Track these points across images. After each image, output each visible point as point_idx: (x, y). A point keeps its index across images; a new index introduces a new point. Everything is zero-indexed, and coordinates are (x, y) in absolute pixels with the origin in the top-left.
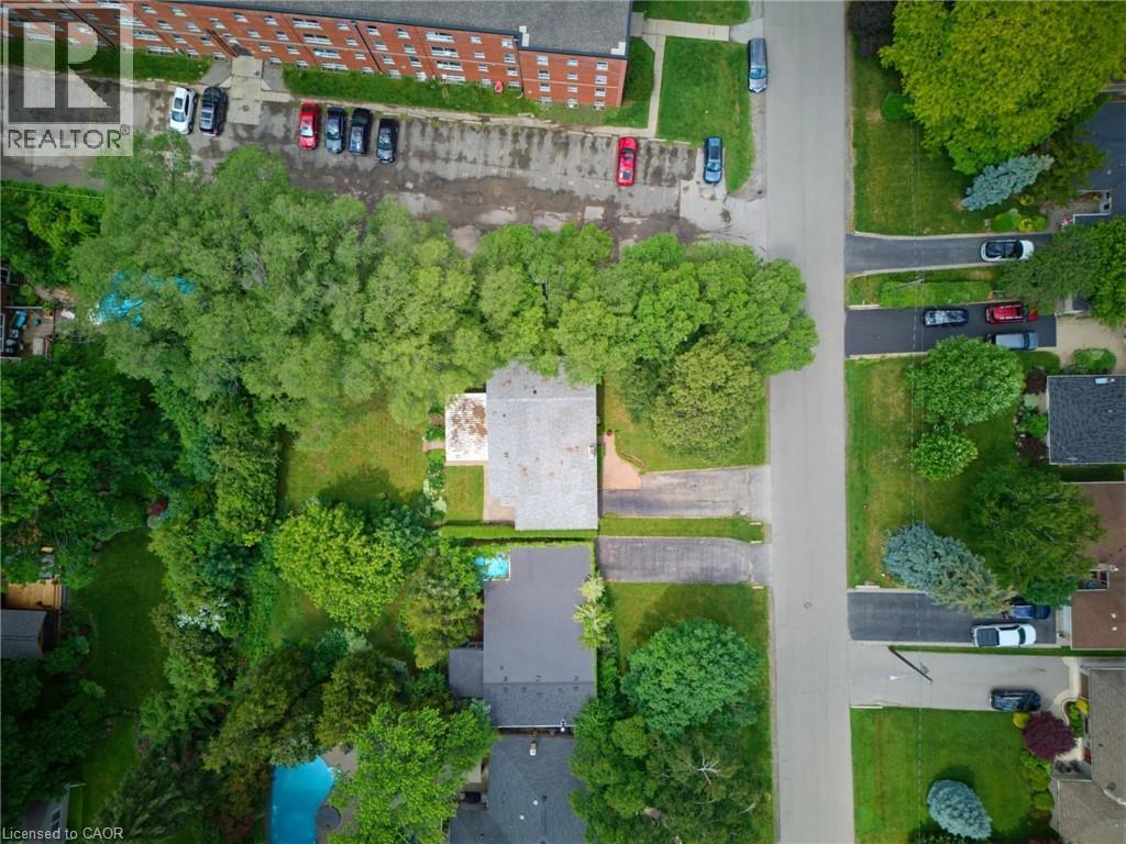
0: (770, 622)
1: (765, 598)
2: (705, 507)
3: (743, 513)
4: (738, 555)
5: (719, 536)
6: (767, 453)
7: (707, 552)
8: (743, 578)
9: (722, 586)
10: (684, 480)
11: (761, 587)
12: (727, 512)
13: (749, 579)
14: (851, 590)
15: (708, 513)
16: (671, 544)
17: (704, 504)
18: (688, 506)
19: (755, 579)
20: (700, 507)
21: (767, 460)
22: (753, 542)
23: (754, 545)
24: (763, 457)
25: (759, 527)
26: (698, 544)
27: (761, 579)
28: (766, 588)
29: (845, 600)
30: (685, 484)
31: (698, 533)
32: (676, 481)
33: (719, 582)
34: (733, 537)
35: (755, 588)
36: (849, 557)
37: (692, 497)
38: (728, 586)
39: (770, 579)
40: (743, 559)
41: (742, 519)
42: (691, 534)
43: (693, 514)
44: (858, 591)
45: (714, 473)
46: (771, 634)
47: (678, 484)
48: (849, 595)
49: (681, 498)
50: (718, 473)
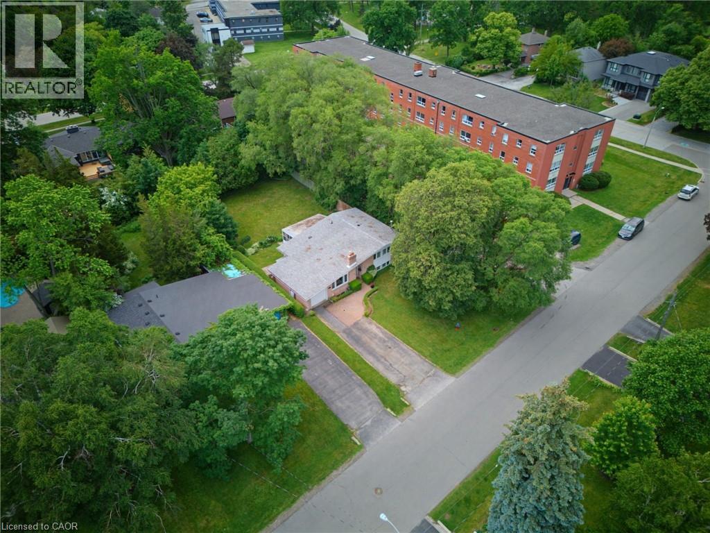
0: (335, 473)
1: (352, 453)
2: (382, 363)
3: (403, 388)
4: (369, 408)
5: (369, 385)
6: (461, 372)
7: (350, 386)
8: (353, 424)
9: (332, 414)
10: (386, 339)
11: (358, 443)
12: (393, 379)
13: (357, 430)
14: (431, 521)
15: (380, 368)
16: (334, 360)
17: (383, 360)
18: (371, 352)
19: (361, 434)
20: (379, 360)
21: (457, 374)
22: (389, 410)
23: (386, 411)
24: (456, 372)
25: (406, 405)
26: (351, 377)
27: (366, 437)
28: (361, 447)
29: (417, 522)
30: (384, 341)
31: (358, 372)
32: (381, 335)
33: (334, 409)
34: (378, 395)
35: (353, 438)
36: (457, 492)
37: (380, 351)
38: (336, 418)
39: (372, 443)
40: (368, 414)
41: (399, 391)
42: (353, 367)
43: (369, 360)
44: (436, 527)
45: (410, 352)
46: (324, 483)
47: (380, 338)
48: (424, 521)
49: (373, 345)
50: (414, 354)
